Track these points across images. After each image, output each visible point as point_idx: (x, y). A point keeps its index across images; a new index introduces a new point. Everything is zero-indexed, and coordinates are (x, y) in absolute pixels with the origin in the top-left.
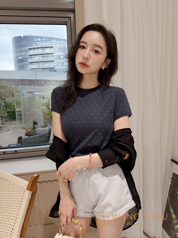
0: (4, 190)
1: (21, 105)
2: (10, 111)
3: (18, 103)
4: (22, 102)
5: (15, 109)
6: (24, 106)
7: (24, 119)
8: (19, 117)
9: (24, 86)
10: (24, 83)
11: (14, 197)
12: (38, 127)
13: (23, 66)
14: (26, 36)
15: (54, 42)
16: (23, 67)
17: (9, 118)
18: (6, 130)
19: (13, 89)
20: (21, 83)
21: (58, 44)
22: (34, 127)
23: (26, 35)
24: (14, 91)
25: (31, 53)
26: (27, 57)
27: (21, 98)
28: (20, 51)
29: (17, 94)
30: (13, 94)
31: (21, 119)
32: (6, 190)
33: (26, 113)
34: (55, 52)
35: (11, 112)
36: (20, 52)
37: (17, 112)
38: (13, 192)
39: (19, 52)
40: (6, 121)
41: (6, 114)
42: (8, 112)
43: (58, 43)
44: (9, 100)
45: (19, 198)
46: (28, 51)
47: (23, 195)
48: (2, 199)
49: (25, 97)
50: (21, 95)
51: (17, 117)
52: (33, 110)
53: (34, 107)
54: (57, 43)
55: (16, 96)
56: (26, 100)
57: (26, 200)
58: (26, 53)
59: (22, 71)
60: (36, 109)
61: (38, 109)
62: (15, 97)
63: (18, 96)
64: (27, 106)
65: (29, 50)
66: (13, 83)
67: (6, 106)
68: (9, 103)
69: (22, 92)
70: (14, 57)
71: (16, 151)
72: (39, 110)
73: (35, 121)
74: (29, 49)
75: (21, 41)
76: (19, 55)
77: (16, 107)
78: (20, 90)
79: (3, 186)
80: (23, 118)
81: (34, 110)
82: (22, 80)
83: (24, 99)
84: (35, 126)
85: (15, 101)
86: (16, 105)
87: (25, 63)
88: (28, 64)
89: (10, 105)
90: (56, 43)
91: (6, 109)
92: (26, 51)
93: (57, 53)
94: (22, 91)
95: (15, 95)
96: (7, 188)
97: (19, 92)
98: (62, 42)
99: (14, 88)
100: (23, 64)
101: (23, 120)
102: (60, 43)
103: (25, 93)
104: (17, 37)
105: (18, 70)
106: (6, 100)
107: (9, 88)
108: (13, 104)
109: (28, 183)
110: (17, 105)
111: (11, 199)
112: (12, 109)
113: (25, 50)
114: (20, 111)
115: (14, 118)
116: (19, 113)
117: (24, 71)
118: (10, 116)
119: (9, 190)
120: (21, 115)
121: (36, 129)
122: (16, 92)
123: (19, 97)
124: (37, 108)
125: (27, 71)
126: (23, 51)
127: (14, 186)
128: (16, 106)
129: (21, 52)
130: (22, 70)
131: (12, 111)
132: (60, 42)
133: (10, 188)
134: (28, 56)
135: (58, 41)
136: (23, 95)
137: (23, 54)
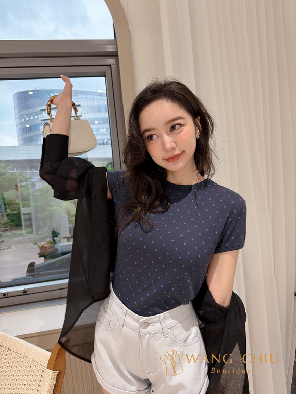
0: (6, 369)
1: (30, 201)
2: (11, 212)
3: (25, 199)
4: (31, 197)
5: (20, 208)
6: (35, 204)
7: (36, 226)
8: (28, 223)
9: (34, 170)
10: (35, 165)
11: (25, 382)
12: (60, 241)
13: (31, 137)
14: (37, 91)
15: (82, 97)
16: (32, 139)
17: (11, 225)
18: (6, 247)
19: (16, 176)
20: (30, 165)
21: (88, 100)
22: (54, 240)
23: (37, 89)
24: (18, 180)
25: (44, 117)
26: (37, 123)
27: (30, 191)
28: (27, 113)
29: (23, 184)
30: (17, 186)
31: (30, 226)
32: (10, 369)
33: (39, 215)
34: (85, 113)
35: (14, 214)
36: (26, 115)
37: (24, 214)
38: (23, 373)
39: (24, 115)
40: (5, 230)
41: (5, 218)
42: (7, 215)
43: (88, 98)
44: (9, 195)
45: (35, 383)
46: (40, 114)
47: (41, 379)
48: (4, 386)
49: (37, 188)
50: (29, 186)
51: (23, 223)
52: (50, 208)
53: (52, 204)
54: (86, 98)
55: (21, 187)
56: (38, 193)
57: (46, 388)
58: (37, 117)
59: (30, 146)
60: (55, 208)
61: (58, 208)
62: (19, 189)
63: (26, 187)
64: (39, 203)
65: (42, 112)
66: (16, 166)
67: (5, 205)
68: (11, 201)
69: (32, 180)
70: (18, 124)
71: (25, 291)
72: (60, 208)
73: (55, 231)
74: (41, 110)
75: (27, 99)
76: (25, 120)
77: (21, 206)
78: (28, 176)
79: (5, 361)
80: (34, 224)
81: (52, 208)
82: (31, 160)
83: (35, 192)
84: (55, 238)
85: (20, 196)
86: (22, 201)
87: (36, 133)
88: (40, 134)
89: (11, 204)
90: (85, 100)
91: (5, 210)
92: (37, 113)
93: (86, 115)
94: (31, 178)
95: (19, 185)
96: (11, 364)
97: (26, 180)
98: (95, 97)
99: (18, 174)
100: (31, 135)
101: (34, 227)
102: (91, 99)
103: (37, 182)
104: (22, 92)
105: (24, 144)
106: (4, 195)
107: (9, 175)
108: (17, 202)
109: (49, 354)
110: (24, 202)
111: (19, 387)
112: (15, 210)
113: (35, 113)
114: (29, 214)
115: (19, 224)
116: (27, 217)
117: (34, 145)
118: (12, 221)
119: (15, 369)
120: (30, 219)
121: (56, 244)
122: (21, 181)
123: (27, 189)
124: (57, 206)
125: (38, 145)
126: (31, 114)
127: (24, 362)
128: (21, 203)
129: (29, 115)
130: (30, 144)
131: (14, 212)
132: (92, 97)
133: (16, 364)
134: (40, 122)
135: (88, 96)
136: (33, 184)
137: (32, 118)
